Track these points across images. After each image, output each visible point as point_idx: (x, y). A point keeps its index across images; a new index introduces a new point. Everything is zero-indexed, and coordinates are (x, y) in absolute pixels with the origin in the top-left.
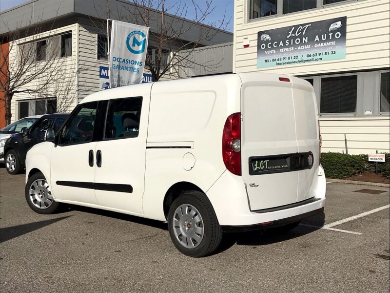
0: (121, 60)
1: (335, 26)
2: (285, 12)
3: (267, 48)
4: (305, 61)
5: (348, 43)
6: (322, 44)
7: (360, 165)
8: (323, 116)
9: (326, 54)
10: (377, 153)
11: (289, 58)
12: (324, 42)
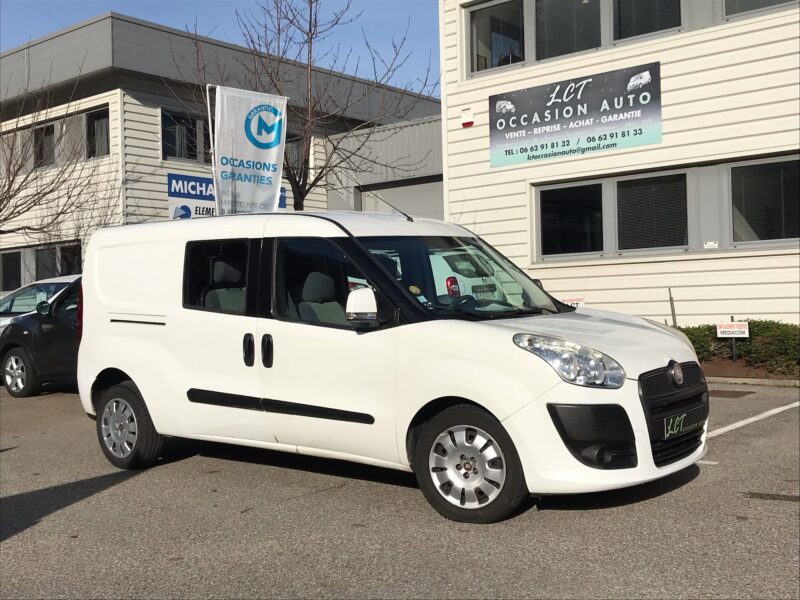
0: (236, 163)
1: (639, 81)
2: (541, 56)
3: (508, 128)
4: (583, 151)
5: (665, 112)
6: (615, 116)
7: (703, 346)
8: (625, 254)
9: (623, 135)
10: (732, 320)
11: (553, 146)
12: (618, 112)
